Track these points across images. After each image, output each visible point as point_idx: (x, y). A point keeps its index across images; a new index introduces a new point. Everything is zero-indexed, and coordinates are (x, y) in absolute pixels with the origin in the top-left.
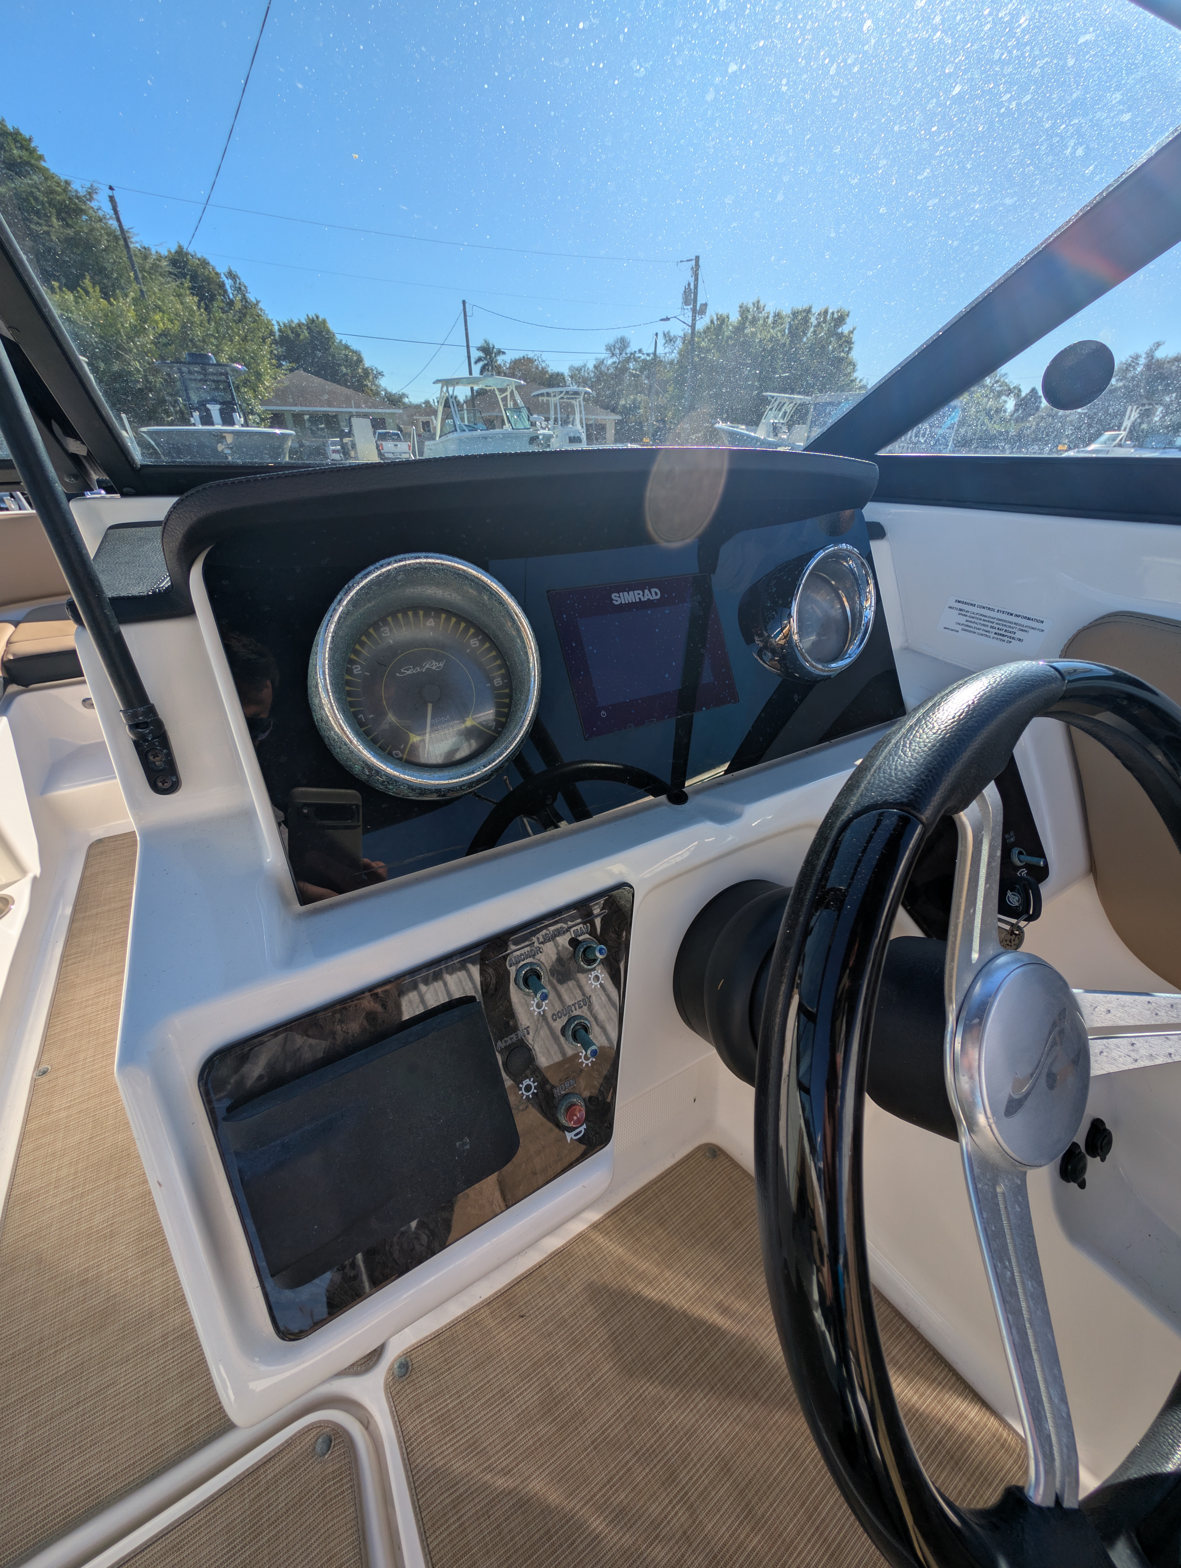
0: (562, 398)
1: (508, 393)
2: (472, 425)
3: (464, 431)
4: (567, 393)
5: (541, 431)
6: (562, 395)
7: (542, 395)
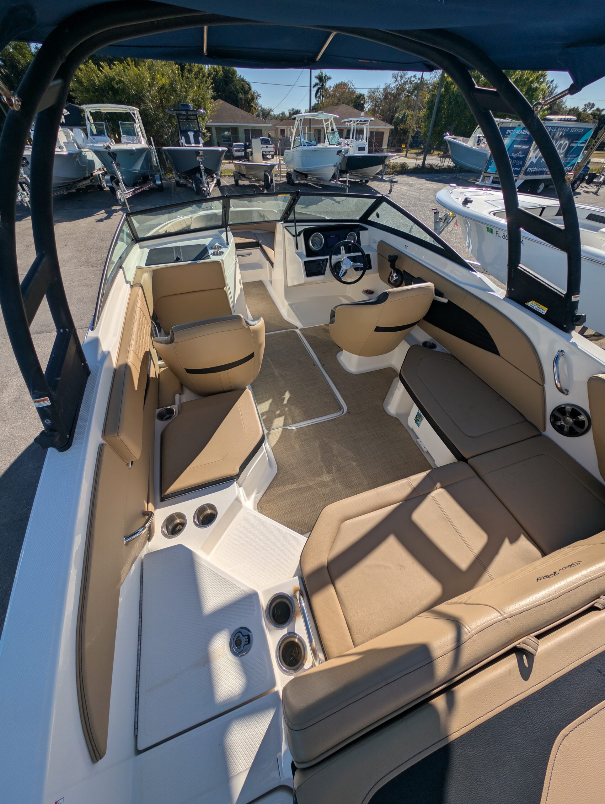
0: (358, 124)
1: (329, 122)
2: (309, 142)
3: (305, 145)
4: (361, 121)
5: (344, 147)
6: (358, 122)
7: (348, 122)
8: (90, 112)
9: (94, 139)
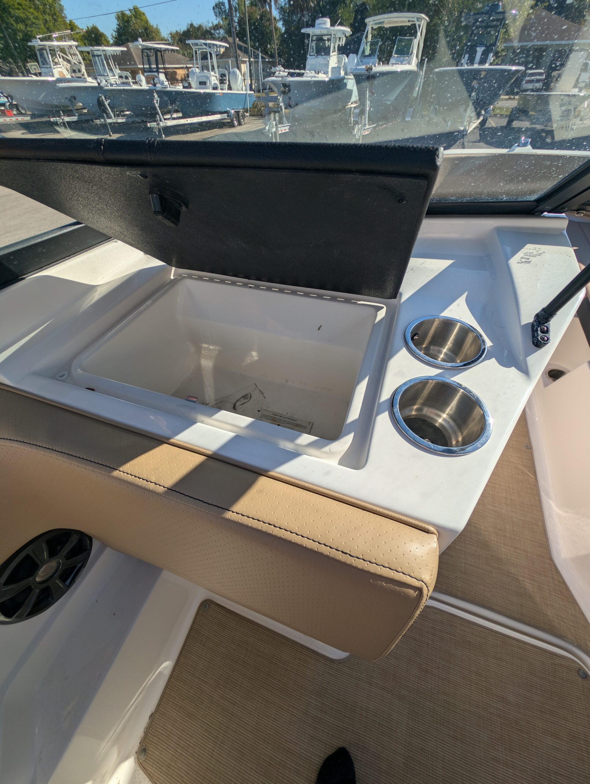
8: (372, 28)
9: (361, 61)
